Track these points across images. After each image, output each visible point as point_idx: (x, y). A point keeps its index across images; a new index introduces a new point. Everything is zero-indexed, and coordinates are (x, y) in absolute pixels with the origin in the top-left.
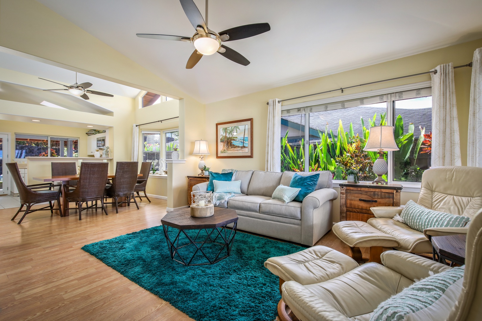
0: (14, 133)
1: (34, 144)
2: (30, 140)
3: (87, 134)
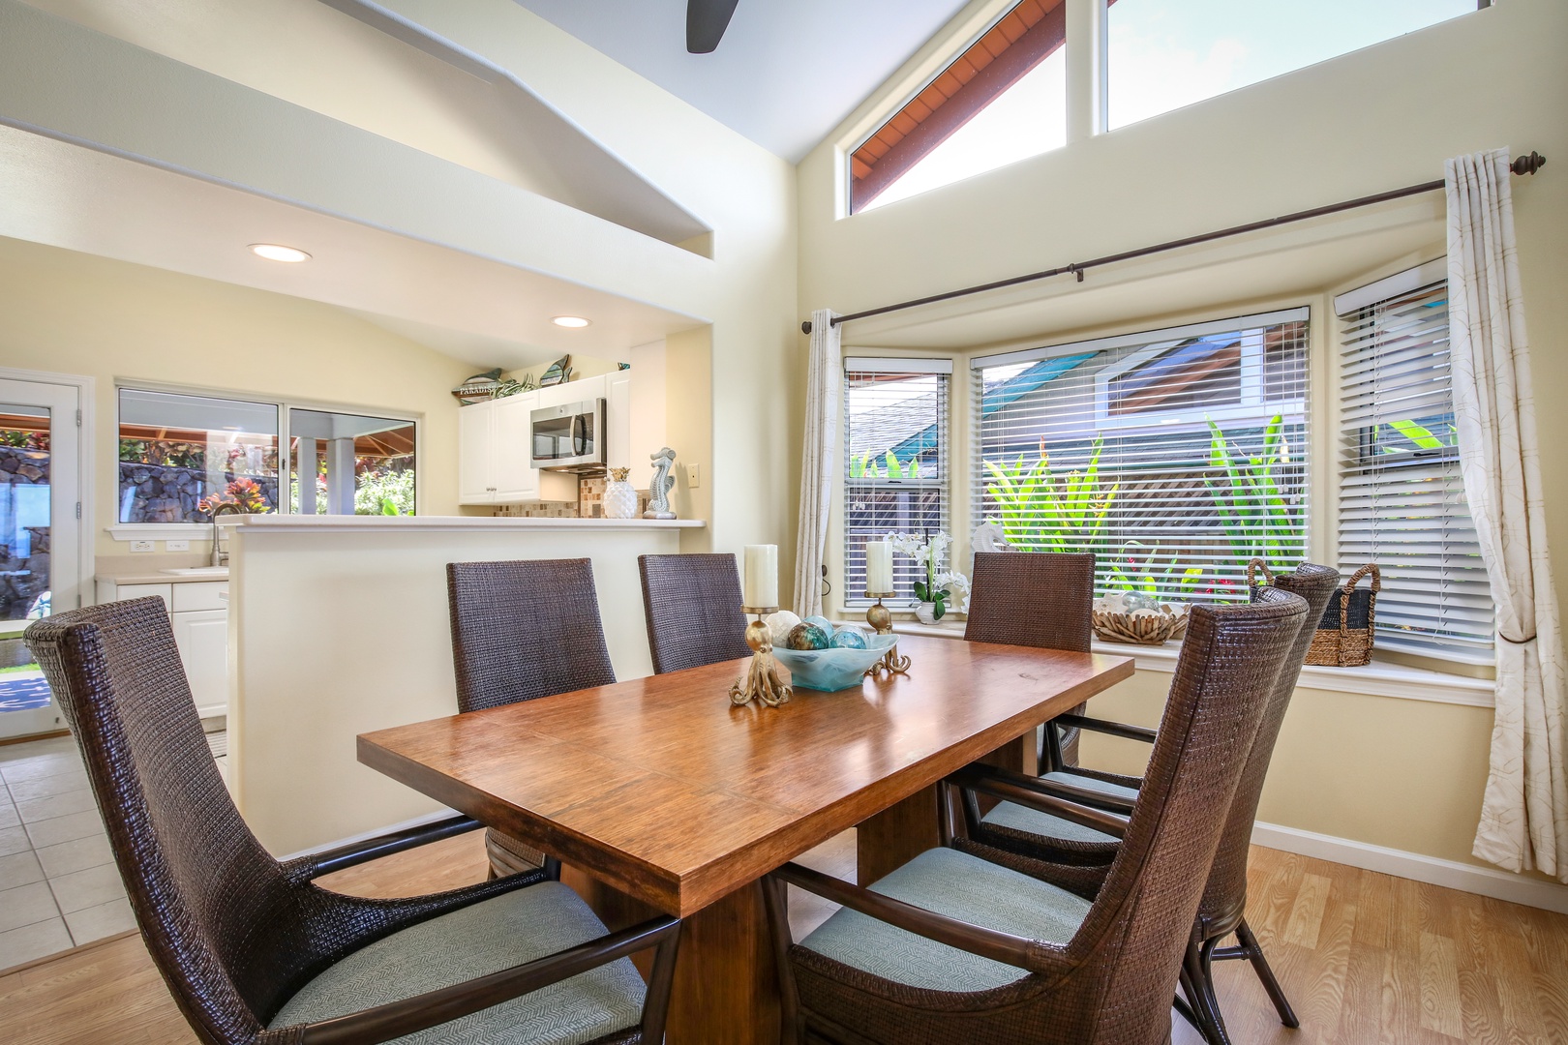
0: (112, 379)
1: (172, 457)
2: (169, 435)
3: (456, 394)
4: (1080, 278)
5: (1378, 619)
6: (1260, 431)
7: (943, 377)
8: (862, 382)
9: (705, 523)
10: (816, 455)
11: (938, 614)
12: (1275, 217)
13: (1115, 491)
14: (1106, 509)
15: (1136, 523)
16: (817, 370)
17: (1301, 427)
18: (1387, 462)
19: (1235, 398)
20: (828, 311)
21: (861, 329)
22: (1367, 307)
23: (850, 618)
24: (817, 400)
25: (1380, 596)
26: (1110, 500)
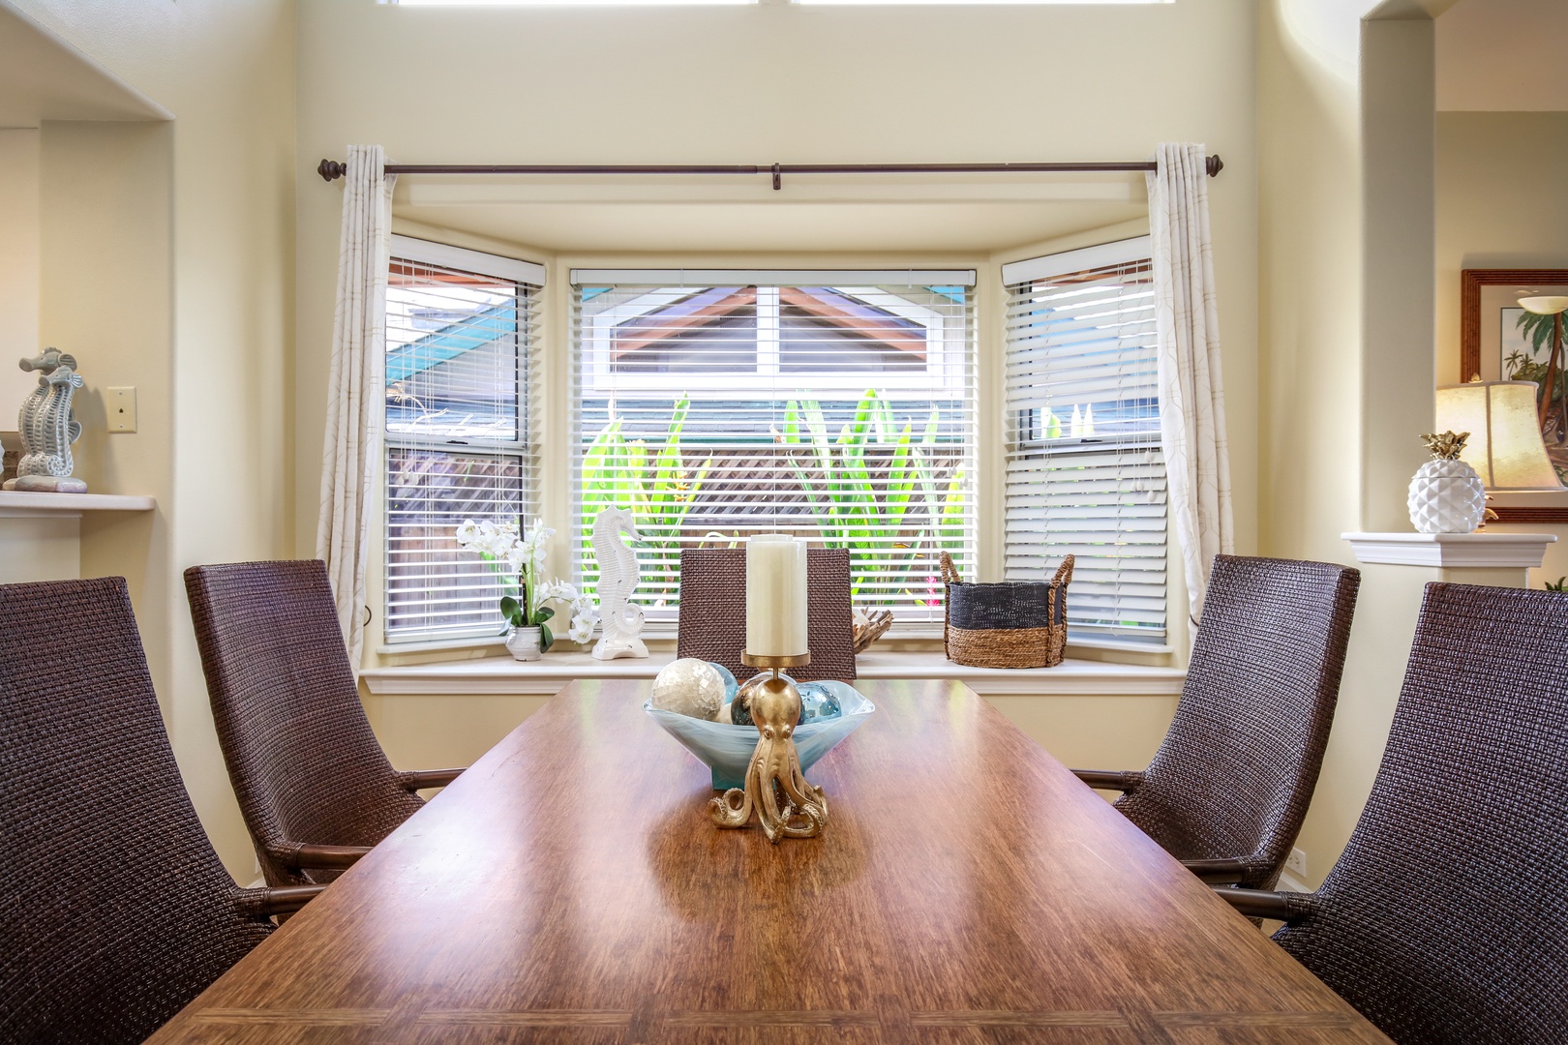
4: (777, 185)
5: (1069, 614)
6: (853, 405)
7: (525, 289)
8: (414, 278)
9: (154, 502)
10: (356, 388)
11: (545, 644)
12: (1007, 162)
13: (707, 468)
14: (695, 491)
15: (709, 510)
16: (359, 246)
17: (958, 405)
18: (1054, 447)
19: (747, 364)
20: (381, 150)
21: (426, 193)
22: (1026, 283)
23: (396, 661)
24: (358, 297)
25: (1070, 589)
26: (700, 479)
